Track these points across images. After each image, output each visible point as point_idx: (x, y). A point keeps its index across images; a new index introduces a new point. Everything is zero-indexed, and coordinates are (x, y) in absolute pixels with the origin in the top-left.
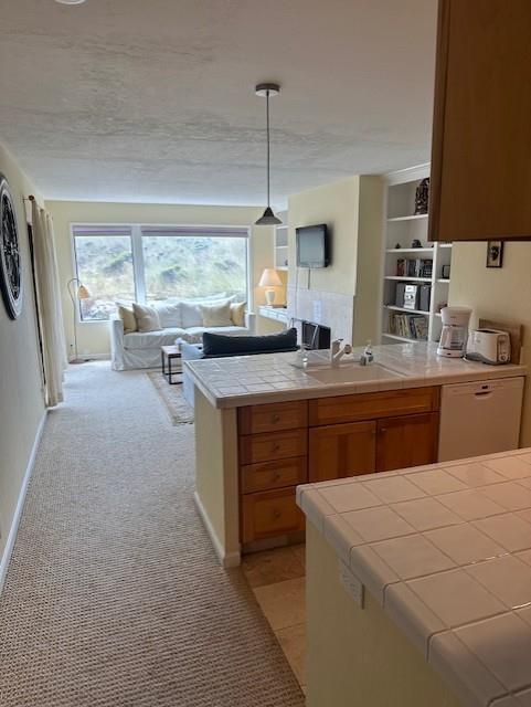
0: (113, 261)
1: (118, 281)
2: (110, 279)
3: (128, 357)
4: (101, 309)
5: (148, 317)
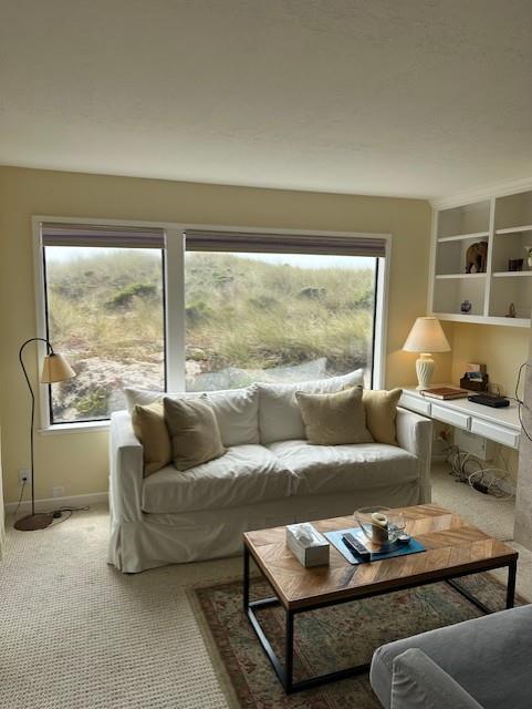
0: (118, 294)
1: (124, 320)
2: (114, 317)
3: (150, 536)
4: (96, 378)
5: (198, 428)
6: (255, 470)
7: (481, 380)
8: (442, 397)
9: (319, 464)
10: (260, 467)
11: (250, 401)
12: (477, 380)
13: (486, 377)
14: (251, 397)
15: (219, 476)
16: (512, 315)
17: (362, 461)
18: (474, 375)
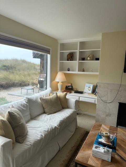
6: (48, 131)
7: (71, 87)
8: (69, 93)
9: (61, 121)
10: (48, 129)
11: (27, 104)
12: (70, 87)
13: (72, 87)
14: (27, 102)
15: (39, 139)
16: (84, 71)
17: (68, 116)
18: (69, 86)
